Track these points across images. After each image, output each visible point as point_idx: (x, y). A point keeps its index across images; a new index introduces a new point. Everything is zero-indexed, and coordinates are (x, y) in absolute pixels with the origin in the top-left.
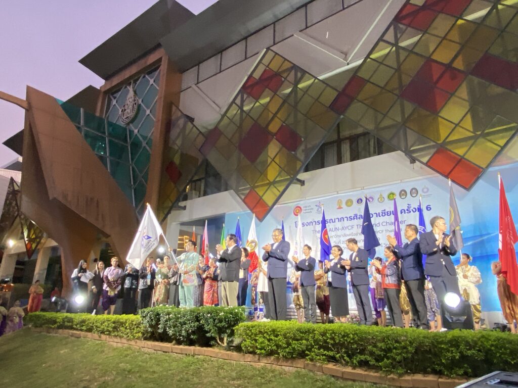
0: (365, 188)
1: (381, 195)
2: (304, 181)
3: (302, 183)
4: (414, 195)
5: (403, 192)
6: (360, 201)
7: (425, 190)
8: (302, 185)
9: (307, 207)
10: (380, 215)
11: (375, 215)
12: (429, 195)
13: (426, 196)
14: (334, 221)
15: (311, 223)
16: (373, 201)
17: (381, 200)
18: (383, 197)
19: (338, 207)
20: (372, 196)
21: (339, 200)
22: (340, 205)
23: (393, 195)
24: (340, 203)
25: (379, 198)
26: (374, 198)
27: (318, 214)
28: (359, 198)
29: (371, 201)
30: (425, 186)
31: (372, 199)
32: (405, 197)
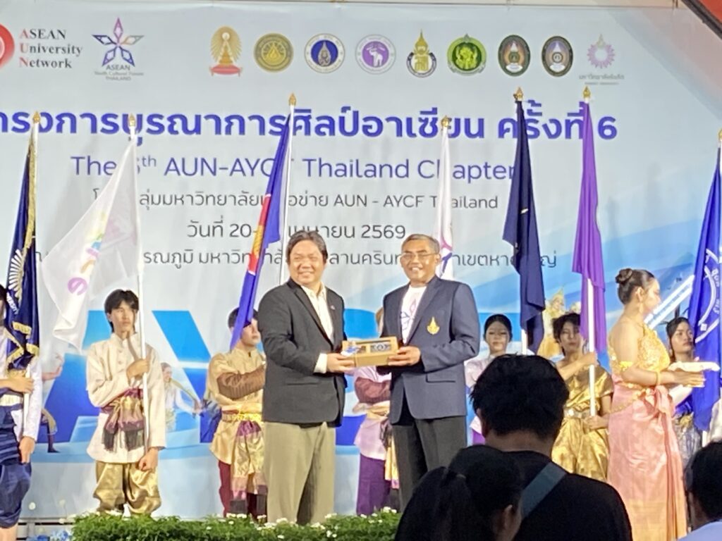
1: (421, 41)
4: (558, 67)
5: (514, 48)
6: (324, 50)
7: (601, 55)
9: (46, 33)
10: (415, 129)
11: (394, 124)
12: (611, 77)
13: (601, 80)
14: (191, 126)
15: (67, 120)
16: (384, 61)
17: (423, 65)
18: (432, 55)
19: (217, 63)
20: (382, 41)
21: (221, 31)
22: (226, 55)
23: (473, 50)
24: (226, 43)
25: (412, 54)
26: (391, 51)
27: (107, 78)
28: (322, 38)
29: (376, 63)
30: (601, 39)
31: (379, 52)
32: (521, 68)
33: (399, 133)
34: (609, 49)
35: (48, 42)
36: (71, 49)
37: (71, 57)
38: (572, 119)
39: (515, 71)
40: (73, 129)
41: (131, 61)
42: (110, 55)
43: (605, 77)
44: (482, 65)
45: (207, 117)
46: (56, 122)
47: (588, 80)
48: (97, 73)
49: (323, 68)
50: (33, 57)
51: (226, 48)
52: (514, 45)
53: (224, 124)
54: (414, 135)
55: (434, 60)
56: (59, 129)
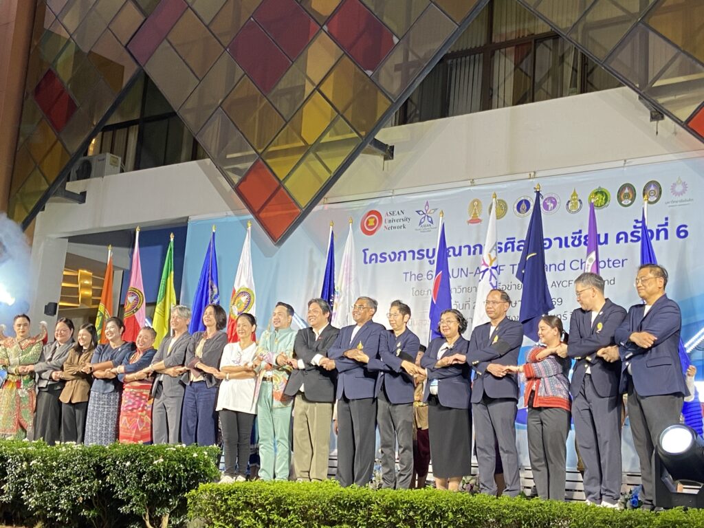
0: (537, 175)
1: (575, 194)
2: (392, 148)
3: (388, 152)
4: (653, 199)
5: (627, 191)
6: (524, 206)
7: (679, 188)
8: (386, 159)
9: (396, 213)
10: (569, 243)
11: (558, 241)
12: (686, 201)
13: (679, 203)
14: (457, 252)
15: (402, 254)
16: (554, 207)
17: (575, 207)
18: (580, 200)
19: (471, 218)
20: (553, 196)
21: (474, 202)
22: (475, 214)
23: (603, 195)
24: (476, 207)
25: (569, 202)
26: (558, 201)
27: (421, 232)
28: (523, 198)
29: (550, 209)
30: (679, 179)
31: (552, 202)
32: (630, 202)
33: (561, 246)
34: (684, 184)
35: (396, 217)
36: (407, 219)
37: (405, 223)
38: (660, 228)
39: (627, 204)
40: (405, 259)
41: (432, 222)
42: (423, 220)
43: (681, 201)
44: (608, 203)
45: (464, 247)
46: (398, 256)
47: (670, 204)
48: (416, 230)
49: (522, 215)
50: (390, 225)
51: (475, 210)
52: (627, 189)
53: (472, 249)
54: (569, 246)
55: (581, 203)
56: (399, 259)
